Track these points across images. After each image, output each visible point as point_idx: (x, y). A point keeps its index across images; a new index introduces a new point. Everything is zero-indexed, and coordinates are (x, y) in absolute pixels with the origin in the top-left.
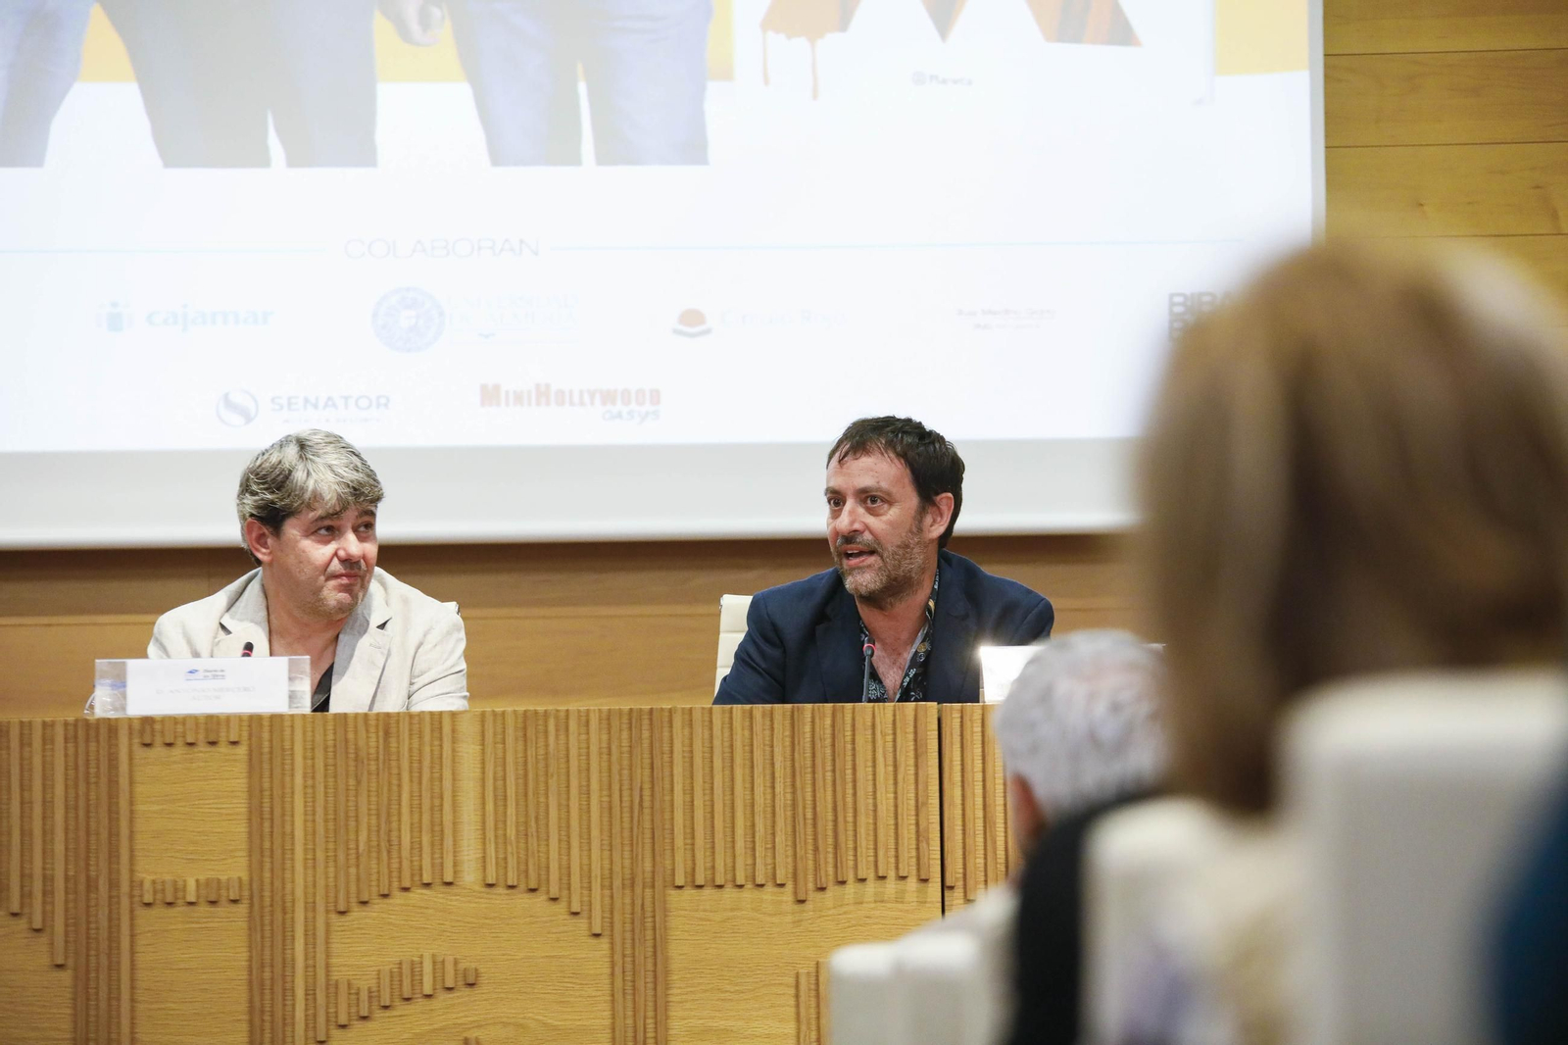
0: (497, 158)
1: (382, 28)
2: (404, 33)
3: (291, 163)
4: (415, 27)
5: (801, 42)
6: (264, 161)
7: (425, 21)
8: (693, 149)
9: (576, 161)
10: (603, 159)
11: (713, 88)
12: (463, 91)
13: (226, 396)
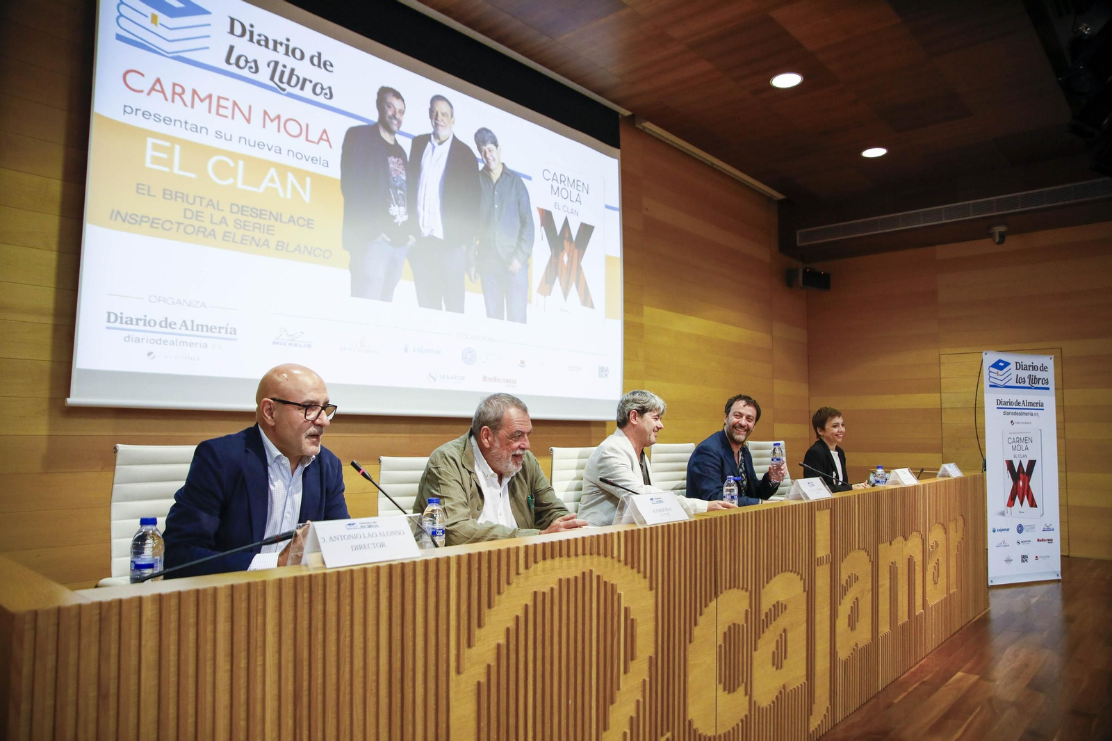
0: (489, 315)
1: (467, 277)
2: (471, 279)
3: (447, 310)
4: (473, 278)
5: (543, 297)
6: (441, 309)
7: (475, 278)
8: (523, 320)
9: (503, 319)
10: (509, 320)
11: (528, 305)
12: (482, 296)
13: (430, 374)
